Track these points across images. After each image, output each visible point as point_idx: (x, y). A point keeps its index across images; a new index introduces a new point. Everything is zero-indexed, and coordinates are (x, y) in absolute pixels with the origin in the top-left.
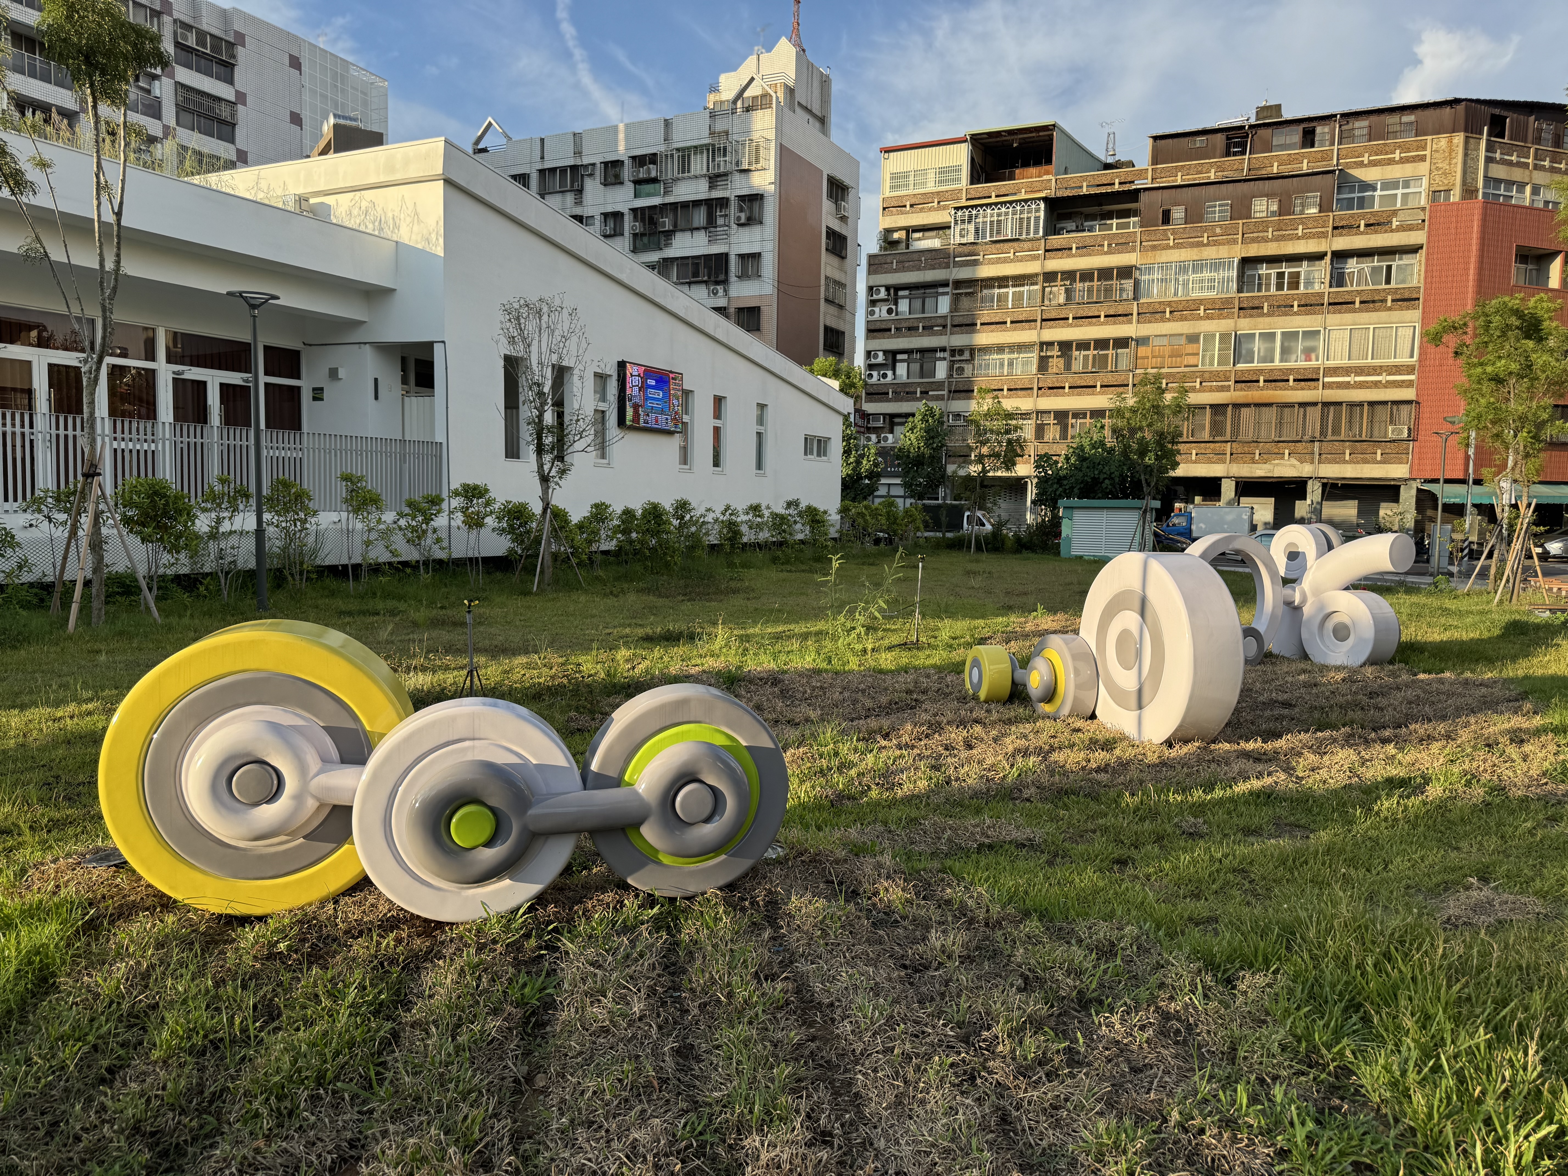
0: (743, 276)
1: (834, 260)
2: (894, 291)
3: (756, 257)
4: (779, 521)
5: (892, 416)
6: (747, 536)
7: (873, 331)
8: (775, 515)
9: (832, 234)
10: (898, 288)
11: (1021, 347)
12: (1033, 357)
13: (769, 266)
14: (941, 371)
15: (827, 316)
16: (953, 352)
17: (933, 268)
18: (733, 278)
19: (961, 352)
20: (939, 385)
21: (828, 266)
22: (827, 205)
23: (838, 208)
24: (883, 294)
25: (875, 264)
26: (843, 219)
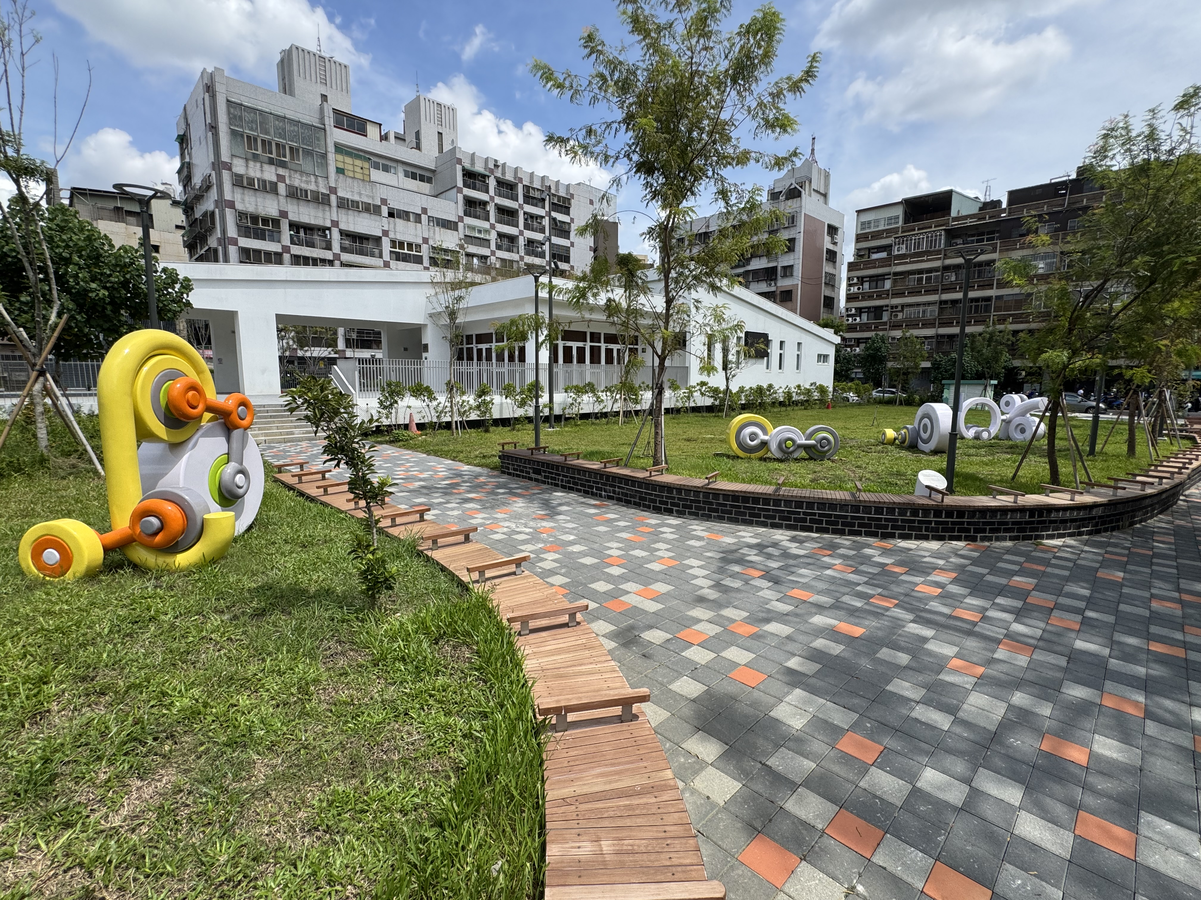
0: (785, 276)
1: (831, 264)
2: (861, 280)
3: (791, 267)
4: (808, 392)
5: (859, 339)
6: (795, 398)
7: (850, 298)
8: (806, 389)
9: (829, 251)
10: (863, 278)
11: (929, 304)
12: (936, 308)
13: (798, 271)
14: (885, 317)
15: (826, 291)
16: (892, 307)
17: (882, 267)
18: (779, 277)
19: (896, 307)
20: (885, 323)
21: (827, 268)
22: (827, 239)
23: (832, 238)
24: (855, 280)
25: (852, 266)
26: (835, 244)
